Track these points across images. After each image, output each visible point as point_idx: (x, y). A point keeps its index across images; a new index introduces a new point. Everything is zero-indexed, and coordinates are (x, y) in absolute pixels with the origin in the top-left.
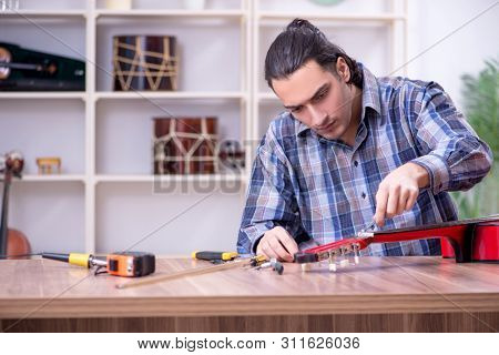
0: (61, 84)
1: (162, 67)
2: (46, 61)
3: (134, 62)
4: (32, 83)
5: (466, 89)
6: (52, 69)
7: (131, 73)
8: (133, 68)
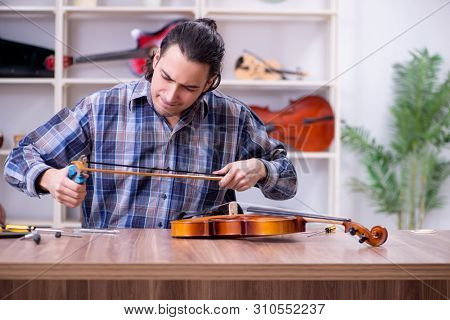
5: (397, 76)
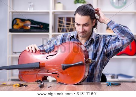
0: (43, 31)
1: (70, 26)
2: (40, 24)
3: (63, 25)
4: (35, 30)
6: (42, 26)
7: (62, 28)
8: (62, 26)
